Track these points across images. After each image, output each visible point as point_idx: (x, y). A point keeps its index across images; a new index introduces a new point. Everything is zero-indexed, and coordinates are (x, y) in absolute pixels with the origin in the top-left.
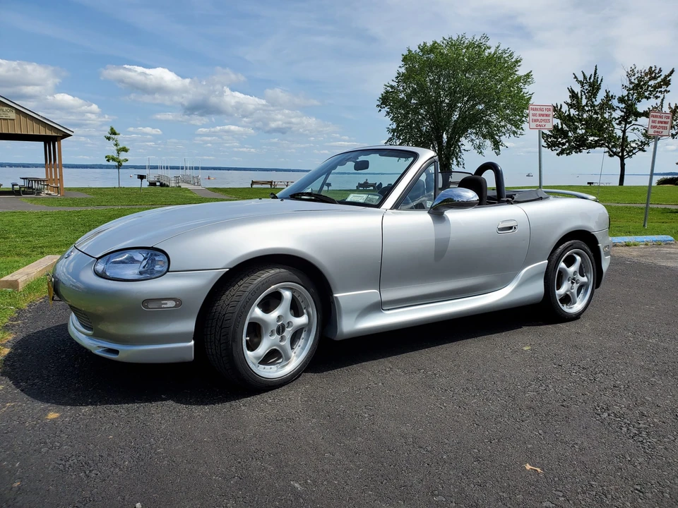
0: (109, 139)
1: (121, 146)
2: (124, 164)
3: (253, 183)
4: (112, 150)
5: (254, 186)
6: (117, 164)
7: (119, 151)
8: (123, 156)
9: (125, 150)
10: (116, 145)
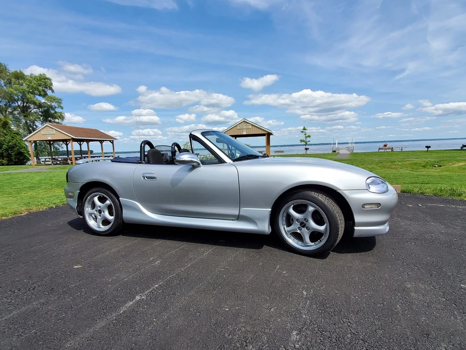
0: (302, 132)
1: (308, 135)
2: (308, 143)
3: (380, 149)
4: (303, 138)
5: (380, 151)
6: (304, 143)
7: (306, 137)
8: (308, 139)
9: (309, 136)
10: (305, 135)
